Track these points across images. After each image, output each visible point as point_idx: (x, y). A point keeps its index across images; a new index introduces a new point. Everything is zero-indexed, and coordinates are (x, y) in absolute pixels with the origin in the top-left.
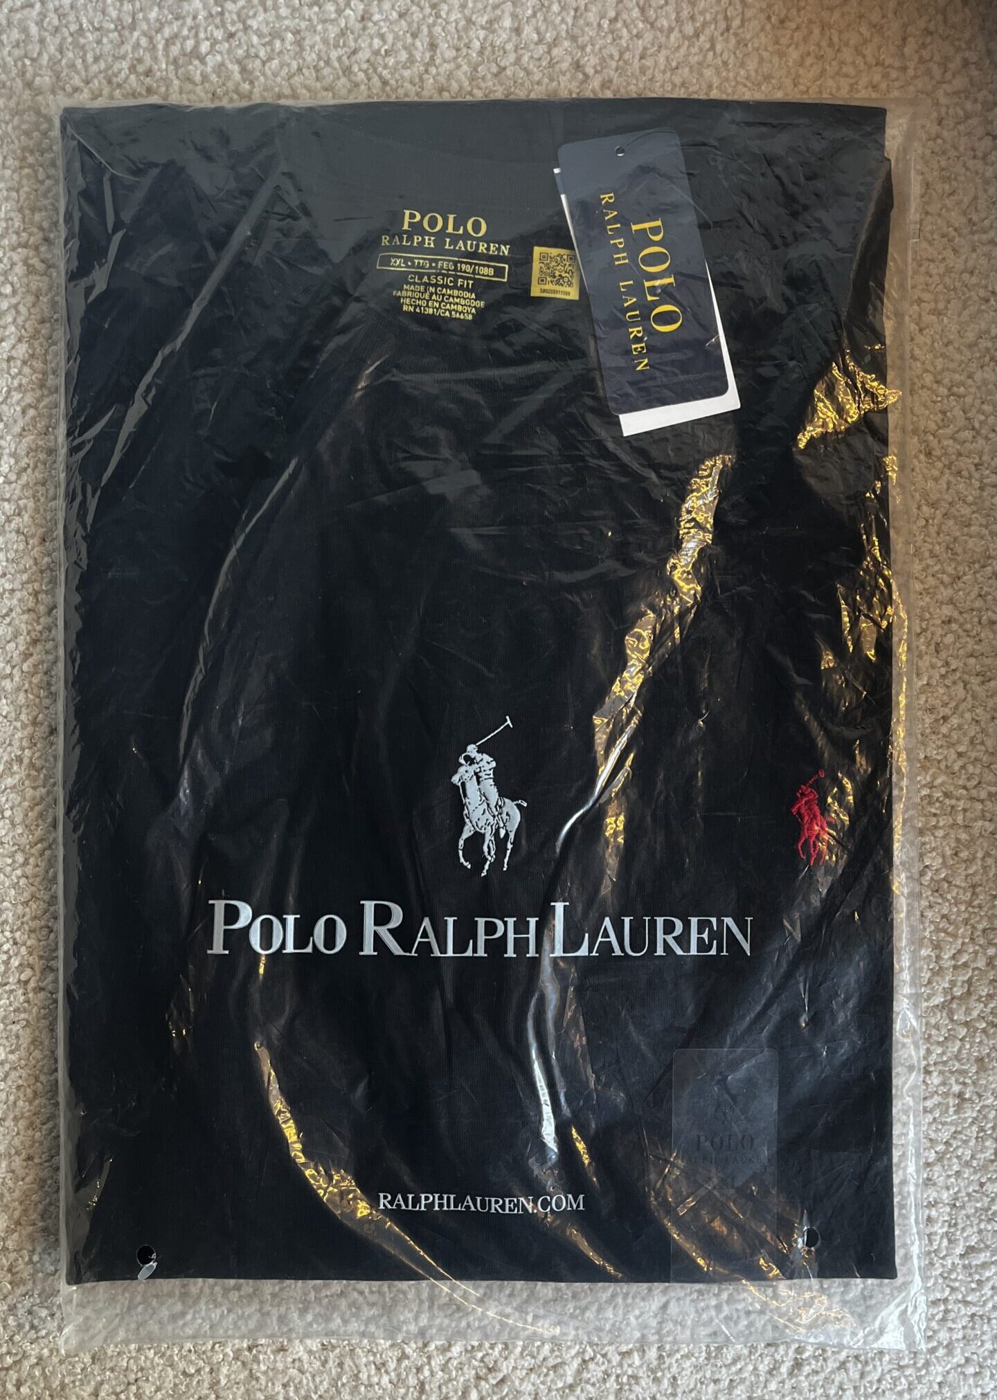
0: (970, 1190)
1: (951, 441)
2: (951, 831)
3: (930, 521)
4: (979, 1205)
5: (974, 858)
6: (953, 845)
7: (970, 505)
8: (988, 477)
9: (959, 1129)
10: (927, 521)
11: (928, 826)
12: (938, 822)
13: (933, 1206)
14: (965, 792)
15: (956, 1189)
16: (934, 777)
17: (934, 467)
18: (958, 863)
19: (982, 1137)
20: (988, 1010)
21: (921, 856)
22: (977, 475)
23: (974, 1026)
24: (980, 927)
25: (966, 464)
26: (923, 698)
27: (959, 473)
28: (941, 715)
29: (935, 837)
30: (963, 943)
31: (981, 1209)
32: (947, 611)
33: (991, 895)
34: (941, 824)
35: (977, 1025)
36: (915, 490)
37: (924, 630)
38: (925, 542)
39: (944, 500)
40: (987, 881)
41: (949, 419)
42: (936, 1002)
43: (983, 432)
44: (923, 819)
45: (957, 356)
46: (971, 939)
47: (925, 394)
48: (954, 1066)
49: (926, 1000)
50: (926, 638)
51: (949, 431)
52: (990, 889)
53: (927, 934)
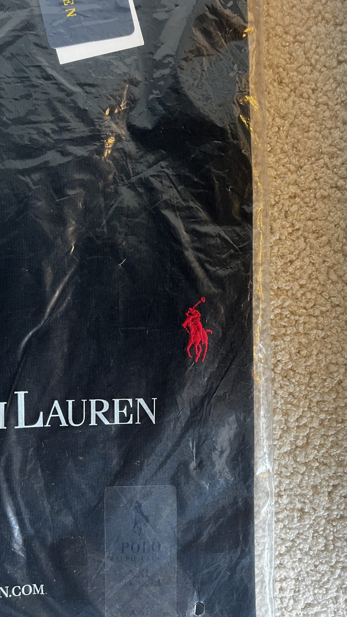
0: (308, 570)
1: (295, 73)
2: (295, 337)
3: (281, 128)
4: (313, 579)
5: (311, 355)
6: (297, 346)
7: (309, 117)
8: (321, 97)
9: (301, 532)
10: (279, 129)
11: (280, 334)
12: (286, 331)
13: (284, 580)
14: (304, 311)
15: (299, 569)
16: (284, 301)
17: (284, 91)
18: (300, 358)
19: (316, 536)
20: (320, 454)
21: (275, 353)
22: (313, 96)
23: (311, 465)
24: (315, 400)
25: (306, 89)
26: (276, 249)
27: (301, 96)
28: (289, 259)
29: (284, 341)
30: (303, 411)
31: (315, 581)
32: (293, 189)
33: (322, 379)
34: (288, 332)
35: (313, 464)
36: (271, 107)
37: (277, 203)
38: (278, 142)
39: (291, 113)
40: (320, 370)
41: (294, 58)
42: (285, 450)
43: (318, 66)
44: (276, 329)
45: (299, 15)
46: (309, 408)
47: (277, 41)
48: (297, 491)
49: (279, 449)
50: (278, 208)
51: (294, 66)
52: (322, 375)
53: (279, 405)
